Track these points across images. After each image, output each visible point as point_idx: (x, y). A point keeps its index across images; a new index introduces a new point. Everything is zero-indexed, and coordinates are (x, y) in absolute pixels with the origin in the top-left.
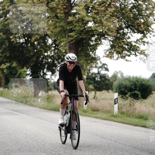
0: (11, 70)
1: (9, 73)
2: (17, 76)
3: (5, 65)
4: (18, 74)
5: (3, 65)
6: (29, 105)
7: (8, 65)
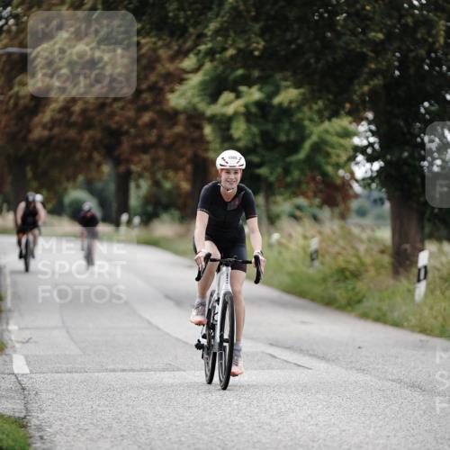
0: (269, 127)
1: (258, 140)
2: (302, 155)
3: (238, 96)
4: (307, 145)
5: (227, 96)
6: (364, 316)
7: (255, 94)
